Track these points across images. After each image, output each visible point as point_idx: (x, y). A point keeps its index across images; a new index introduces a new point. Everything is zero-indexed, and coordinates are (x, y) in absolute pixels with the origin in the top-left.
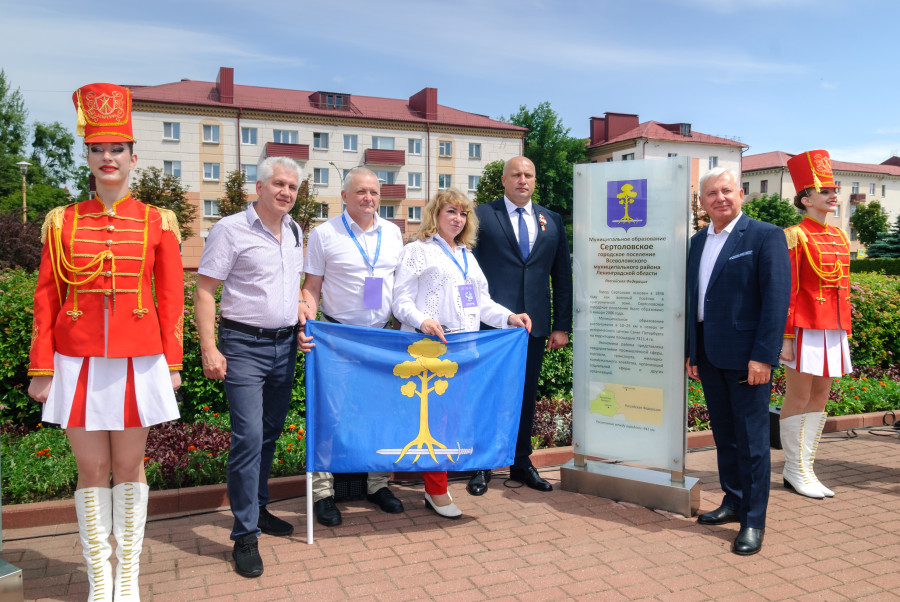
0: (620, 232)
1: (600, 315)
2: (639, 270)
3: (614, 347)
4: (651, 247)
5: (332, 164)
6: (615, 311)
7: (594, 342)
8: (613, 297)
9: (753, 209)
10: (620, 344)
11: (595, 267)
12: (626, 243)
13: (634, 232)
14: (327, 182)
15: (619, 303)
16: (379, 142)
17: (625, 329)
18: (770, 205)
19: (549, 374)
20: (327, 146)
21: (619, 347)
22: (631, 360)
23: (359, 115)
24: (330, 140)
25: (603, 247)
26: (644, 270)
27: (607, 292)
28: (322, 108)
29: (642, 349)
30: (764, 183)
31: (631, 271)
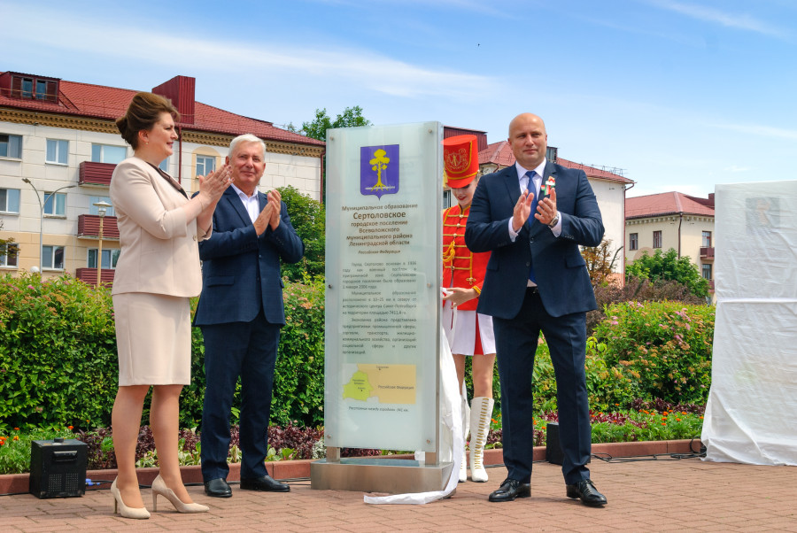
0: (372, 199)
1: (353, 290)
2: (392, 240)
3: (367, 323)
4: (403, 215)
5: (26, 181)
6: (368, 284)
7: (346, 320)
8: (366, 270)
9: (643, 270)
10: (373, 320)
11: (348, 238)
12: (379, 211)
13: (386, 199)
14: (17, 209)
15: (372, 276)
16: (102, 153)
17: (378, 303)
18: (665, 265)
19: (315, 400)
20: (19, 154)
21: (372, 323)
22: (384, 336)
23: (72, 110)
24: (25, 146)
25: (356, 216)
26: (397, 240)
27: (361, 265)
28: (13, 97)
29: (396, 324)
30: (657, 234)
31: (383, 240)
